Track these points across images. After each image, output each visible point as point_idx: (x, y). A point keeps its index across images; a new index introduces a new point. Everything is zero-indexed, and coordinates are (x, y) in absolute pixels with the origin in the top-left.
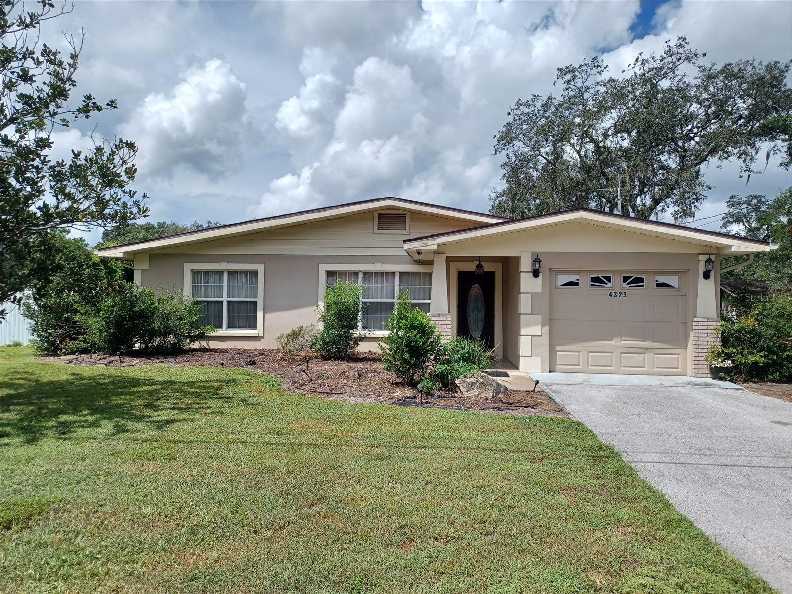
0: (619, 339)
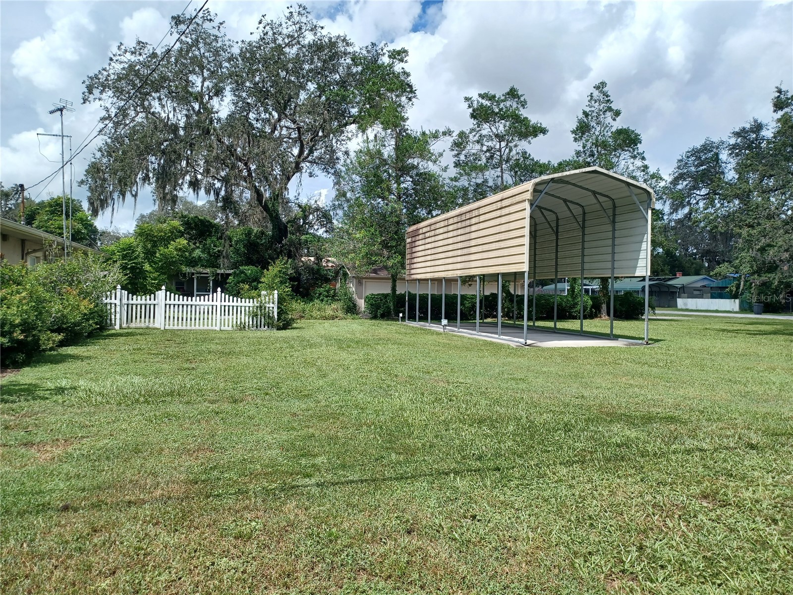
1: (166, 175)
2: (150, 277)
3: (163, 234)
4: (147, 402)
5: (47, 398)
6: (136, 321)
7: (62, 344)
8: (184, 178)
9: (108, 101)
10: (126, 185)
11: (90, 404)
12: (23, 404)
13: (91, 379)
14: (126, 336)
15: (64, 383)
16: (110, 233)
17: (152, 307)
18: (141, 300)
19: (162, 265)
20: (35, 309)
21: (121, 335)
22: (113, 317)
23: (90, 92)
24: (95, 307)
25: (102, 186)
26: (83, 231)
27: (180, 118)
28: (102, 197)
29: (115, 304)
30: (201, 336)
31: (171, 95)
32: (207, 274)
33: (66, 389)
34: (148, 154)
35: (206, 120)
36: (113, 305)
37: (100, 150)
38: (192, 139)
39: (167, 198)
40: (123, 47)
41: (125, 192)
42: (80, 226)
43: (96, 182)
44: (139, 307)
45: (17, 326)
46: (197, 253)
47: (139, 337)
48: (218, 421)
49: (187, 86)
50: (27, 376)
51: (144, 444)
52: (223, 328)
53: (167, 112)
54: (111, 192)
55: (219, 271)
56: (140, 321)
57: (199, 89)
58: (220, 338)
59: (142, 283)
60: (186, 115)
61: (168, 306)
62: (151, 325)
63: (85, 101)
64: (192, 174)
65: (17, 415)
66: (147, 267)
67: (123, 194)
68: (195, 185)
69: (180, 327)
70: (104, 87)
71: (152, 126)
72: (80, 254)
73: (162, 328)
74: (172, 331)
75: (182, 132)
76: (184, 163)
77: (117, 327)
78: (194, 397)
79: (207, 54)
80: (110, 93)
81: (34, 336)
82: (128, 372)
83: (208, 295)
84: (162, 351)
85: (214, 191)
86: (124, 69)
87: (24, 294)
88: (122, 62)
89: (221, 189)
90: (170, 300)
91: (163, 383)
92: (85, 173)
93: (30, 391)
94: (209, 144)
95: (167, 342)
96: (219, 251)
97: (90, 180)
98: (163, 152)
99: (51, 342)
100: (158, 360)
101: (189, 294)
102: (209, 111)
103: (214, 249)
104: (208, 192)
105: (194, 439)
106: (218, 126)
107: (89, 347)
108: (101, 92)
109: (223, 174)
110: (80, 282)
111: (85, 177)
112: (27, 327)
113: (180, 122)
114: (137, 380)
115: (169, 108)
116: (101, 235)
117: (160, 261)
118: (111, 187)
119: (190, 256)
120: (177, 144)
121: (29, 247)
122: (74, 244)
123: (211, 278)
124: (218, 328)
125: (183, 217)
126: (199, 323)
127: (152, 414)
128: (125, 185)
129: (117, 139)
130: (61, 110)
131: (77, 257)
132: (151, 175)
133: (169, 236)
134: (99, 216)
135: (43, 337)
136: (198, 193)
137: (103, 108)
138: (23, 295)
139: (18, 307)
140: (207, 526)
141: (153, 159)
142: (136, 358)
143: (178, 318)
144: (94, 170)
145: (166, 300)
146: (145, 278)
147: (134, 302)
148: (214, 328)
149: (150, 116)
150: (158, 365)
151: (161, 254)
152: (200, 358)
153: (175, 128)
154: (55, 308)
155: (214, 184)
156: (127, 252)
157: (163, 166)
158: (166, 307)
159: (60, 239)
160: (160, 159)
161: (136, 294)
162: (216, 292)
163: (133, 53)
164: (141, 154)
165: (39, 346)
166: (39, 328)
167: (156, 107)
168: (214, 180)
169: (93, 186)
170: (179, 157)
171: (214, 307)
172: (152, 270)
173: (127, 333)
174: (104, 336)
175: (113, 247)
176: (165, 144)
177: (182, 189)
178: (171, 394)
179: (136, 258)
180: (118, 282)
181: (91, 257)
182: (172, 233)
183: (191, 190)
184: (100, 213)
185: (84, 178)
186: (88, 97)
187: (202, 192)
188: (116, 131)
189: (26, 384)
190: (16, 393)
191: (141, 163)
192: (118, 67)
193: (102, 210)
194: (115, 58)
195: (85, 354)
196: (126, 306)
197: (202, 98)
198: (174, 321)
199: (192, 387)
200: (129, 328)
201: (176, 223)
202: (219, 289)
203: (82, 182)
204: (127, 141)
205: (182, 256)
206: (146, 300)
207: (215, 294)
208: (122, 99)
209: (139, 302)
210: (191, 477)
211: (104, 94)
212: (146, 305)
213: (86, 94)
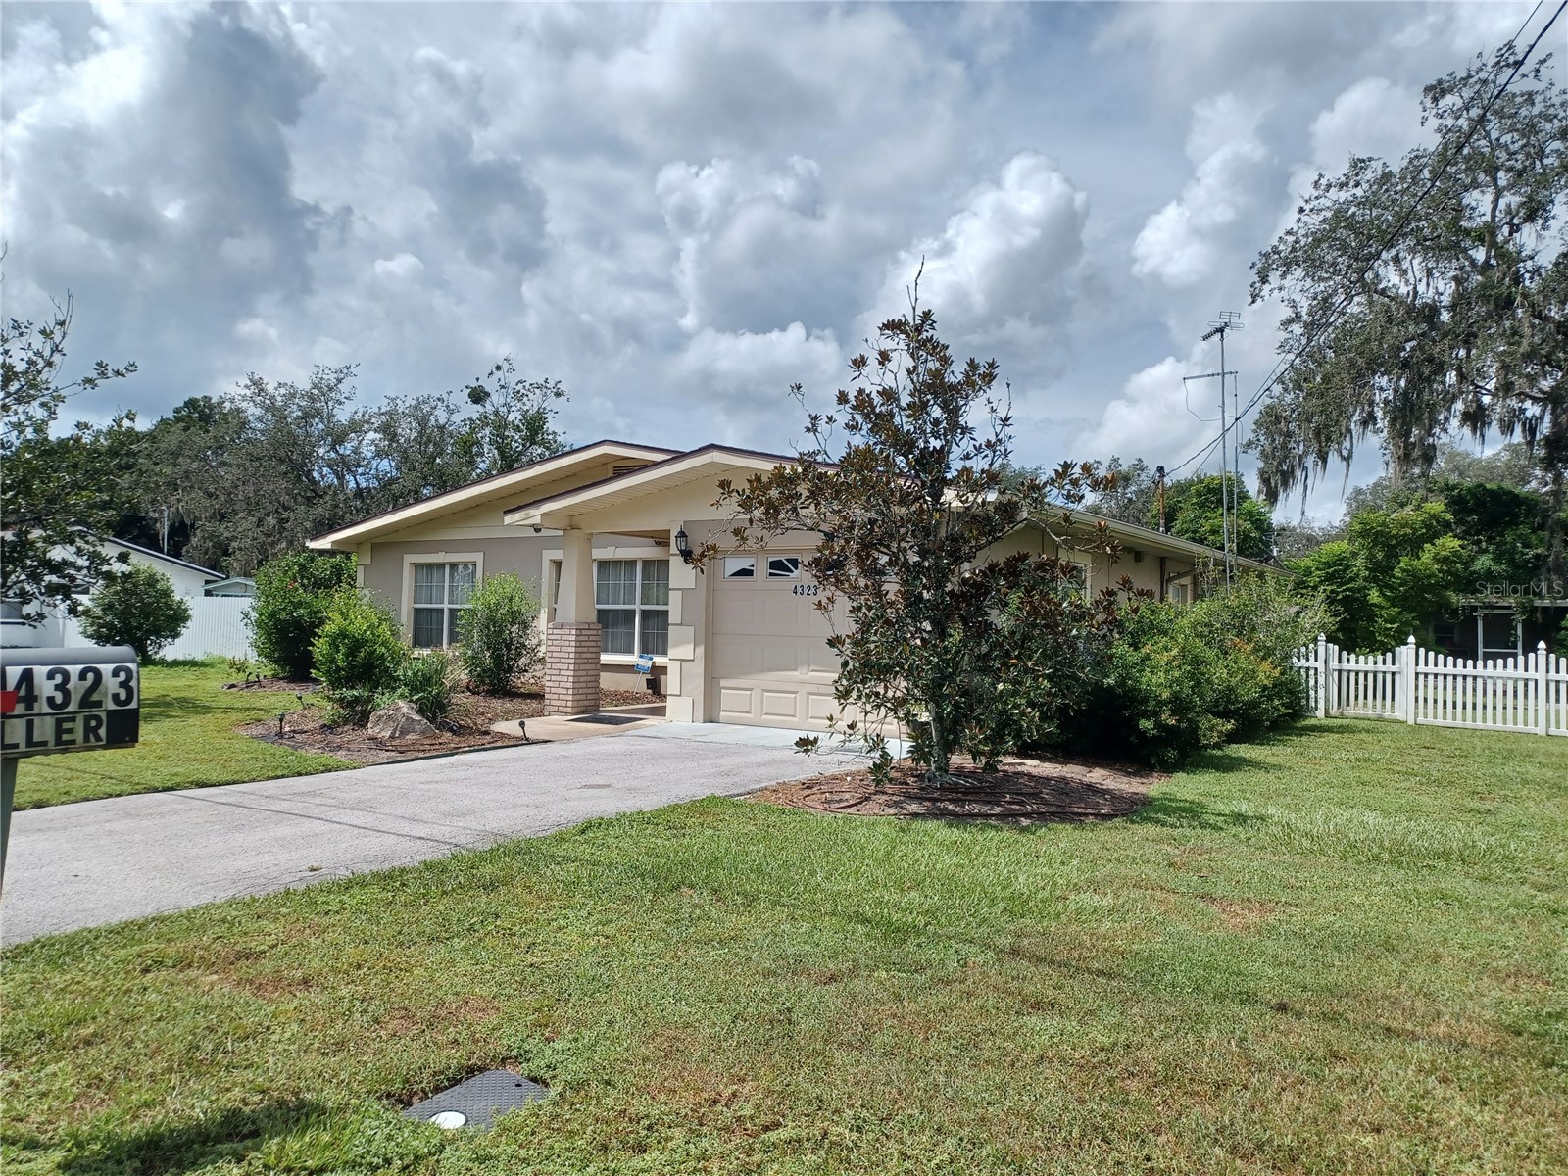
0: (805, 670)
1: (1412, 410)
2: (1381, 617)
3: (1409, 531)
4: (1394, 862)
5: (1221, 829)
6: (1356, 704)
7: (1232, 738)
8: (1450, 407)
9: (1296, 289)
10: (1328, 439)
11: (1291, 850)
12: (1187, 832)
13: (1288, 806)
14: (1339, 733)
15: (1243, 808)
16: (1294, 529)
17: (1388, 678)
18: (1366, 663)
19: (1406, 591)
20: (1192, 676)
21: (1330, 730)
22: (1312, 693)
23: (1264, 280)
24: (1282, 674)
25: (1284, 446)
26: (1253, 535)
27: (1441, 290)
28: (1285, 468)
29: (1316, 669)
30: (1500, 745)
31: (1423, 245)
32: (1509, 607)
33: (1248, 818)
34: (1374, 373)
35: (1504, 279)
36: (1312, 672)
37: (1280, 380)
38: (1470, 326)
39: (1414, 454)
40: (1324, 182)
41: (1327, 453)
42: (1248, 526)
43: (1274, 440)
44: (1362, 676)
45: (1165, 703)
46: (1484, 562)
47: (1364, 736)
48: (1558, 927)
49: (1456, 220)
50: (1184, 786)
51: (1399, 937)
52: (1553, 731)
53: (1412, 281)
54: (1300, 457)
55: (1537, 602)
56: (1365, 704)
57: (1488, 218)
58: (1548, 754)
59: (1367, 629)
60: (1455, 279)
61: (1421, 677)
62: (1387, 714)
63: (1254, 298)
64: (1470, 397)
65: (1182, 848)
66: (1374, 596)
67: (1323, 458)
68: (1476, 418)
69: (1450, 722)
70: (1288, 265)
71: (1381, 318)
72: (1253, 578)
73: (1411, 722)
74: (1432, 728)
75: (1445, 316)
76: (1452, 378)
77: (1320, 713)
78: (1497, 870)
79: (1506, 138)
80: (1299, 272)
81: (1188, 720)
82: (1352, 803)
83: (1515, 656)
84: (1416, 768)
85: (1524, 425)
86: (1324, 221)
87: (1175, 652)
88: (1321, 210)
89: (1541, 418)
90: (1426, 665)
91: (1425, 832)
92: (1255, 427)
93: (1192, 812)
94: (1512, 328)
95: (1423, 751)
96: (1537, 556)
97: (1262, 438)
98: (1406, 364)
99: (1215, 734)
100: (1408, 784)
101: (1467, 652)
102: (1509, 259)
103: (1523, 554)
104: (1507, 428)
105: (1506, 952)
106: (1533, 286)
107: (1274, 748)
108: (1283, 276)
109: (1546, 384)
110: (1254, 629)
111: (1254, 435)
112: (1179, 705)
113: (1442, 298)
114: (1371, 818)
115: (1417, 273)
116: (1278, 535)
117: (1401, 585)
118: (1302, 447)
119: (1466, 569)
120: (1434, 341)
121: (1171, 570)
122: (1241, 560)
123: (1520, 618)
124: (1541, 730)
125: (1448, 489)
126: (1495, 715)
127: (1410, 886)
128: (1327, 437)
129: (1314, 356)
130: (1221, 330)
131: (1247, 583)
132: (1379, 414)
133: (1423, 534)
134: (1279, 503)
135: (1204, 724)
136: (1482, 436)
137: (1286, 303)
138: (1173, 653)
139: (1167, 672)
140: (1551, 1115)
141: (1383, 381)
142: (1365, 778)
143: (1445, 702)
144: (1272, 419)
145: (1417, 665)
146: (1371, 619)
147: (1352, 666)
148: (1531, 728)
149: (1376, 297)
150: (1410, 795)
151: (1404, 571)
152: (1502, 793)
153: (1431, 312)
154: (1219, 674)
155: (1523, 410)
156: (1336, 571)
157: (1406, 394)
158: (1417, 679)
159: (1219, 554)
160: (1399, 379)
161: (1354, 651)
162: (1535, 650)
163: (1342, 186)
164: (1360, 376)
165: (1198, 739)
166: (1197, 709)
167: (1391, 278)
168: (1522, 401)
169: (1268, 449)
170: (1440, 369)
171: (1531, 685)
172: (1384, 603)
173: (1341, 726)
174: (1298, 729)
175: (1307, 562)
176: (1409, 346)
177: (1446, 431)
178: (1445, 855)
179: (1352, 579)
180: (1323, 627)
181: (1271, 582)
182: (1428, 527)
183: (1467, 431)
184: (1281, 496)
185: (1252, 436)
186: (1261, 290)
187: (1493, 431)
188: (1310, 340)
189: (1186, 801)
190: (1174, 813)
191: (1360, 394)
192: (1314, 221)
193: (1285, 490)
194: (1308, 207)
195: (1269, 760)
196: (1336, 674)
197: (1493, 234)
198: (1435, 707)
199: (1490, 849)
200: (1342, 716)
201: (1436, 506)
202: (1542, 645)
203: (1249, 444)
204: (1330, 354)
205: (1448, 572)
206: (1375, 663)
207: (1531, 655)
208: (1321, 280)
209: (1362, 666)
210: (1507, 1020)
211: (1289, 277)
212: (1375, 674)
213: (1258, 285)
